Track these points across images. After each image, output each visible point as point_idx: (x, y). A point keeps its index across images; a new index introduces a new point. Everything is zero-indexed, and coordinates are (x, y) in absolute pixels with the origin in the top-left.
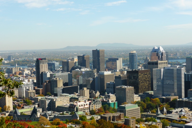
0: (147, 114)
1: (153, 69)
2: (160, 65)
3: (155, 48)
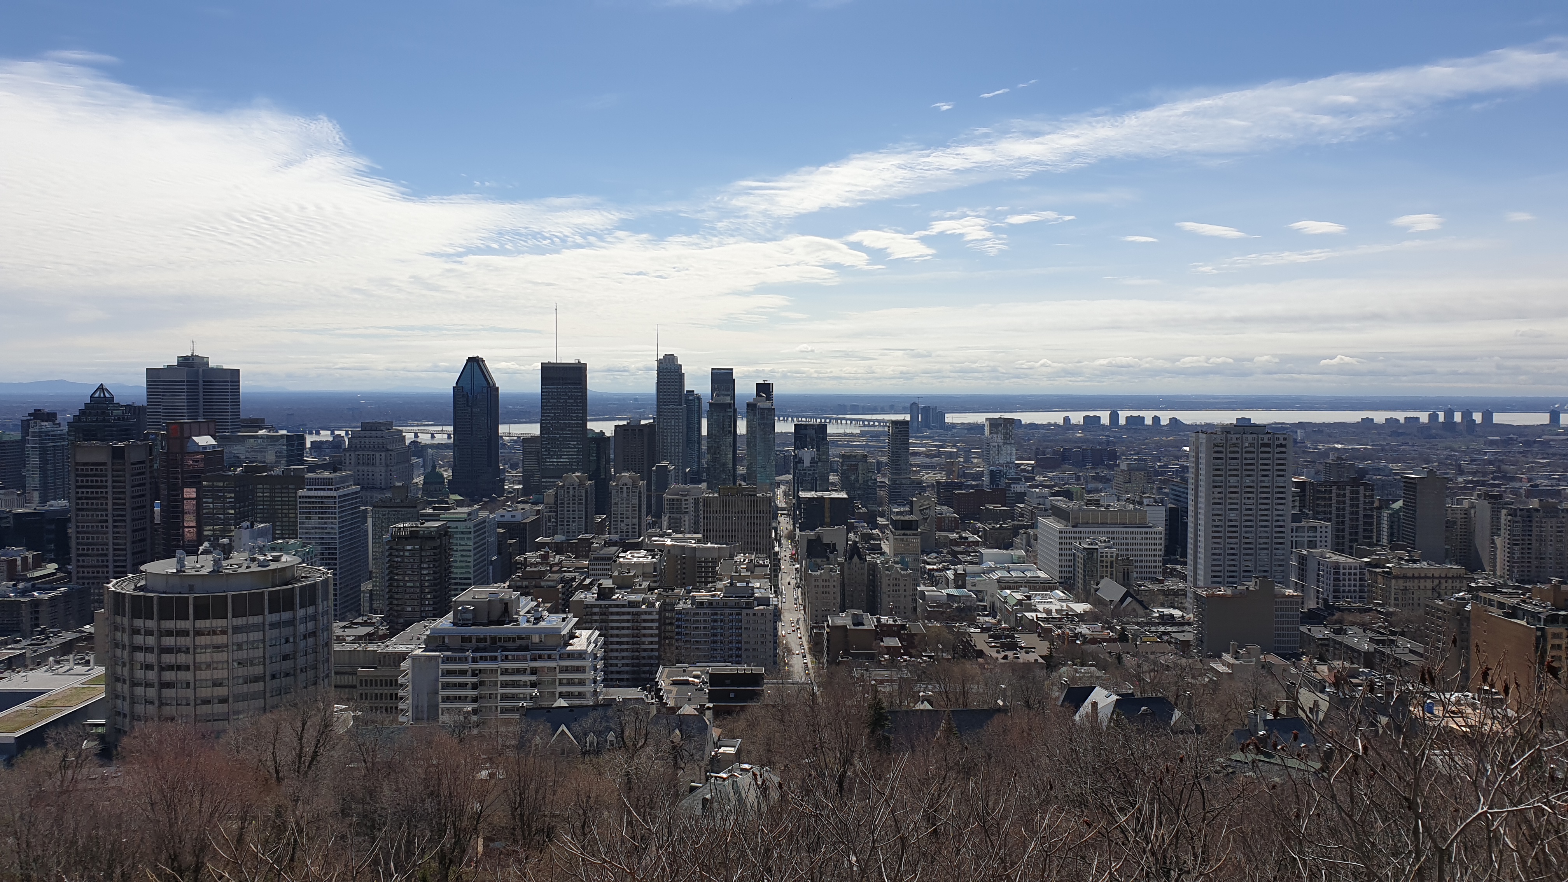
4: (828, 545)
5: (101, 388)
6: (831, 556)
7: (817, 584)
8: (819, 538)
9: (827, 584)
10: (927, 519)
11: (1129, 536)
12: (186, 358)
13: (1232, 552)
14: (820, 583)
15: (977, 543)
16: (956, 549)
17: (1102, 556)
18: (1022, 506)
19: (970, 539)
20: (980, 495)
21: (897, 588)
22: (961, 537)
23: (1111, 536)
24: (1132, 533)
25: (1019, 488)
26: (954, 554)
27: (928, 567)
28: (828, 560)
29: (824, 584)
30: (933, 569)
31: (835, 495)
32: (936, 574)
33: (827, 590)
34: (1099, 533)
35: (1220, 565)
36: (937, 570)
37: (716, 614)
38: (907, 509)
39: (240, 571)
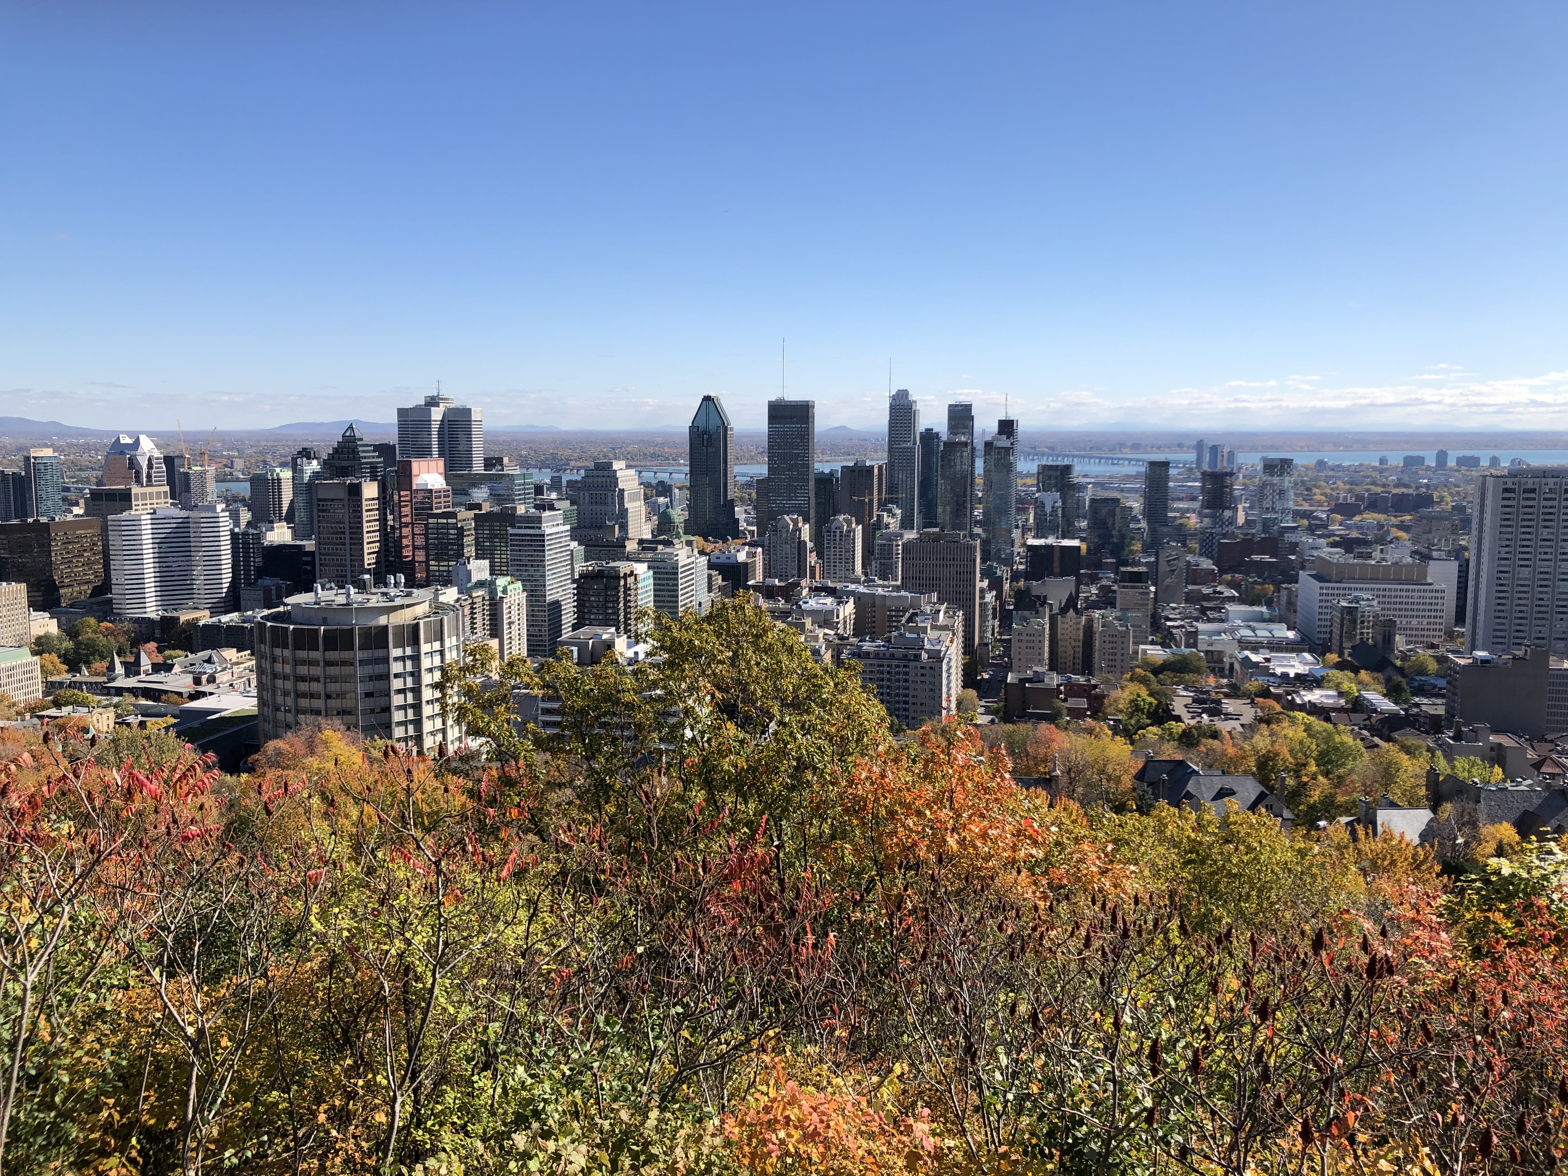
0: (73, 679)
1: (110, 517)
2: (140, 502)
3: (122, 441)
4: (1038, 597)
5: (351, 427)
6: (1041, 609)
7: (1020, 638)
8: (1028, 590)
9: (1032, 638)
10: (1174, 571)
11: (1404, 594)
12: (433, 398)
13: (1521, 615)
14: (1024, 638)
15: (1232, 599)
16: (1206, 604)
17: (1363, 616)
18: (1293, 557)
19: (1226, 594)
20: (1249, 545)
21: (1114, 645)
22: (1215, 592)
23: (1376, 593)
24: (1408, 590)
25: (1290, 537)
26: (1203, 611)
27: (1169, 623)
28: (1037, 612)
29: (1028, 638)
30: (1173, 627)
31: (1067, 543)
32: (1174, 631)
33: (1032, 645)
34: (1361, 589)
35: (1505, 631)
36: (1177, 627)
37: (882, 666)
38: (1153, 559)
39: (369, 605)
